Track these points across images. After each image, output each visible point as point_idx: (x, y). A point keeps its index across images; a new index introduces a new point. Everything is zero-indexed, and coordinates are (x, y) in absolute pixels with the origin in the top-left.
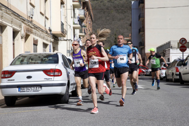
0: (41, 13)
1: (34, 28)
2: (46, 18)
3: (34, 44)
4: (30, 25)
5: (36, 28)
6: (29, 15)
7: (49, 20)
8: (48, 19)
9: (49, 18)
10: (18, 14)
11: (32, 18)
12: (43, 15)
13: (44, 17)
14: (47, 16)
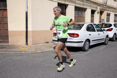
1: (108, 8)
3: (107, 15)
4: (105, 7)
6: (104, 2)
10: (95, 2)
11: (106, 3)
12: (116, 1)
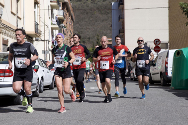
0: (12, 13)
1: (4, 28)
2: (18, 17)
5: (7, 27)
7: (22, 20)
8: (20, 19)
9: (22, 17)
11: (0, 18)
12: (14, 15)
13: (16, 17)
14: (19, 16)
